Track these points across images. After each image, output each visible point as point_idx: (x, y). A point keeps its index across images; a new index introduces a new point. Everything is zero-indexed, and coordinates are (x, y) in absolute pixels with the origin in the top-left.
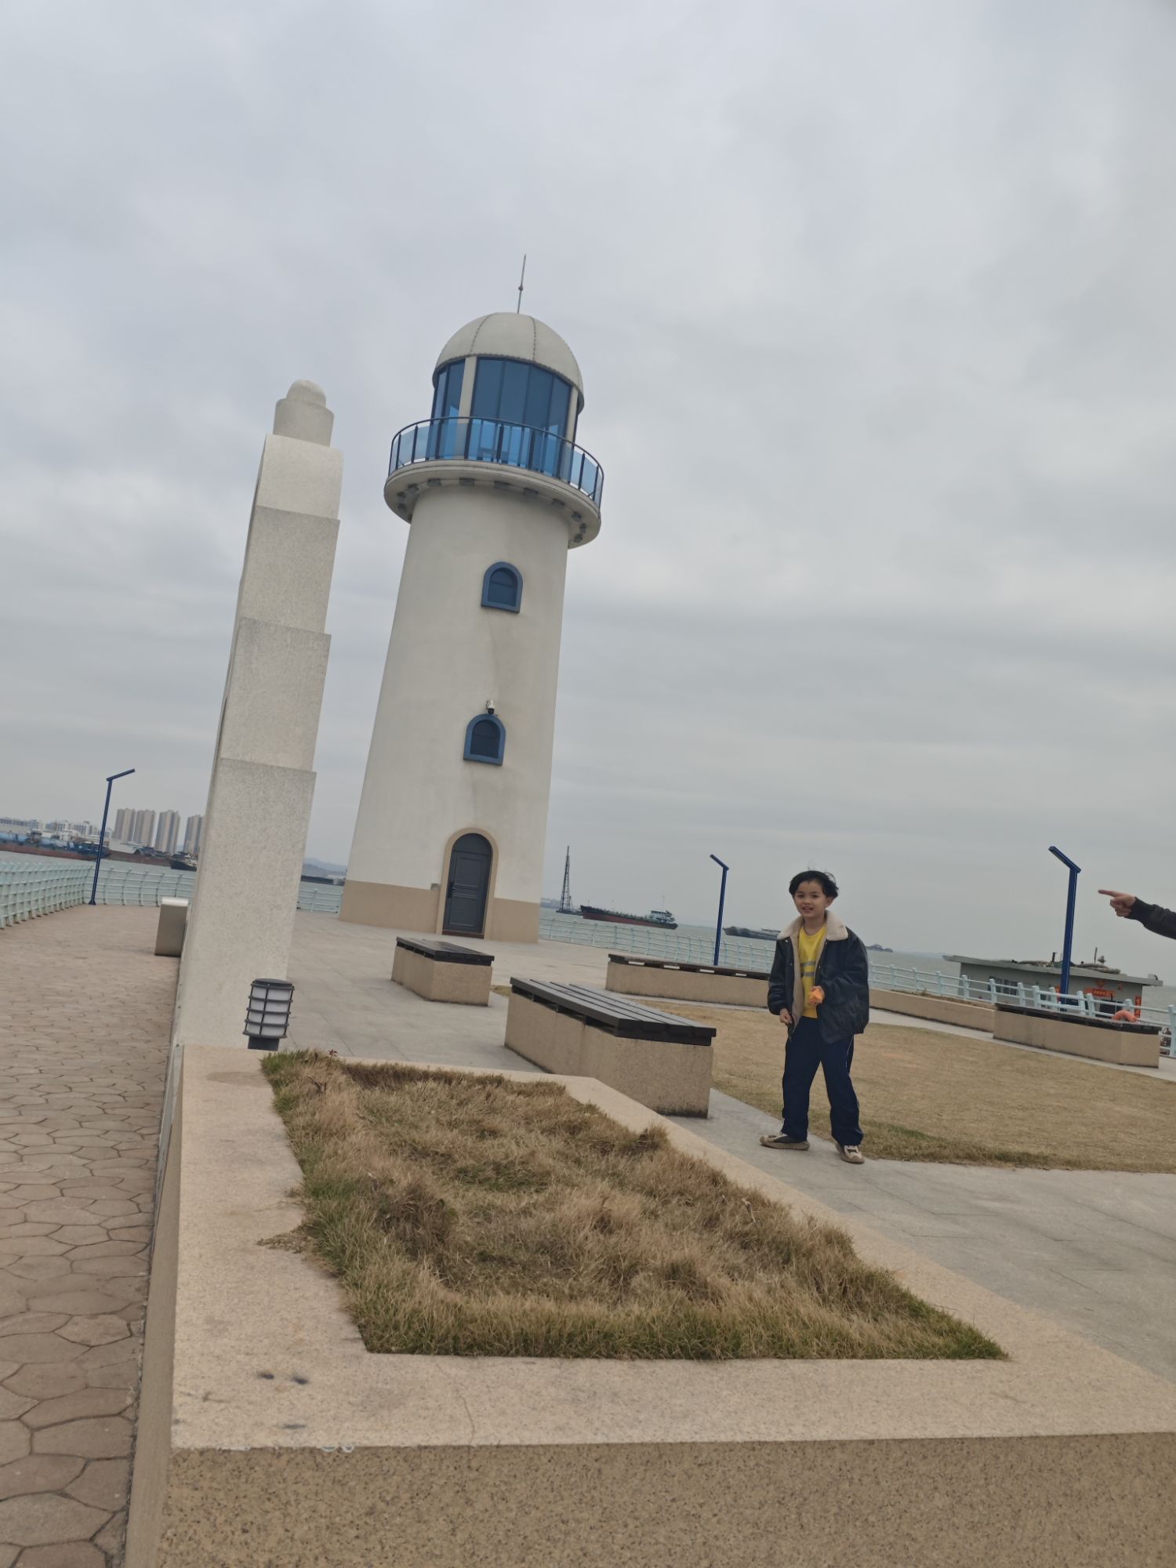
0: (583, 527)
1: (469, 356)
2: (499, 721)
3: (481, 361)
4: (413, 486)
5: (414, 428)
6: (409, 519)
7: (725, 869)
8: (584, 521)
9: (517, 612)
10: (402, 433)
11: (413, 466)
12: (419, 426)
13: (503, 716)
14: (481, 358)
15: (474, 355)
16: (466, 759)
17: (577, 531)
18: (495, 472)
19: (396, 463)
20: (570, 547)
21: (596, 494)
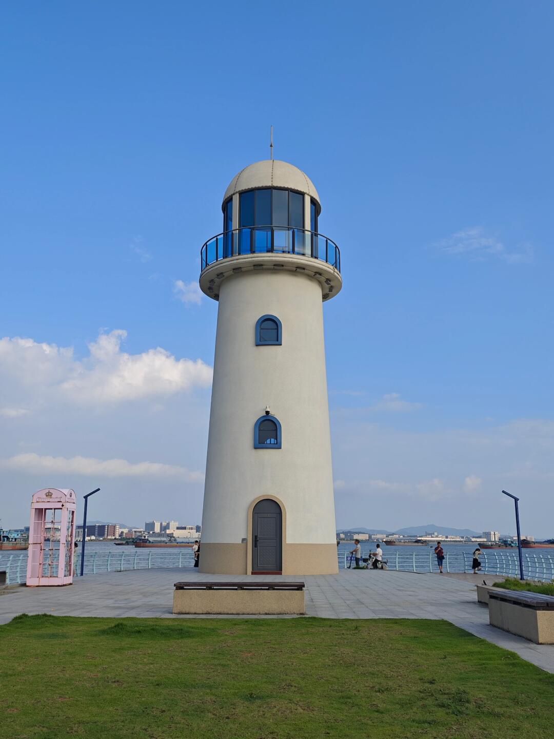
1: (234, 194)
2: (276, 419)
3: (242, 195)
7: (516, 500)
9: (280, 344)
12: (218, 237)
13: (279, 417)
15: (237, 192)
16: (255, 447)
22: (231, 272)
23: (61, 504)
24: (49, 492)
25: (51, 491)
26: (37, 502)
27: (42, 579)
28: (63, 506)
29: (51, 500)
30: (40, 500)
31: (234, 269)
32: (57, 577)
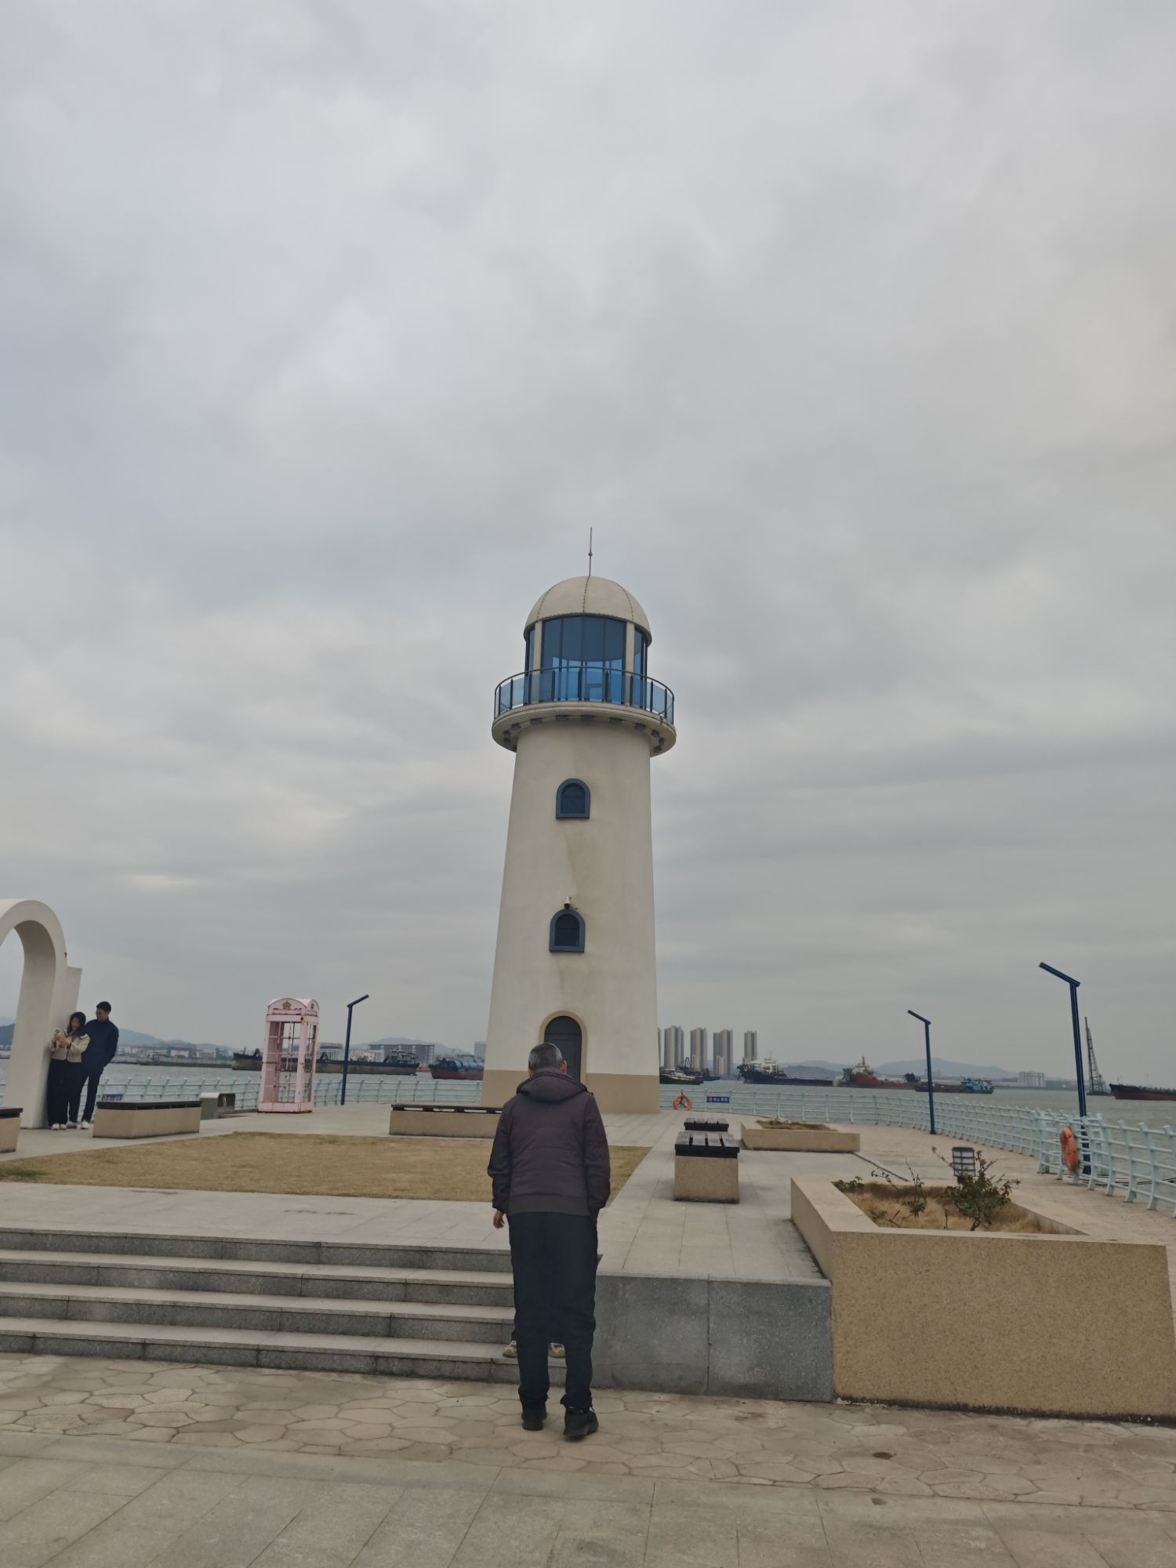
0: (662, 740)
1: (537, 622)
2: (579, 914)
3: (547, 623)
4: (516, 726)
5: (509, 681)
6: (514, 749)
7: (927, 1023)
8: (662, 735)
9: (588, 818)
10: (502, 685)
11: (512, 711)
12: (514, 679)
13: (583, 910)
14: (545, 621)
15: (540, 620)
16: (552, 951)
17: (656, 743)
18: (551, 709)
19: (500, 708)
20: (652, 756)
21: (667, 713)
22: (528, 723)
23: (300, 1017)
24: (287, 1003)
25: (289, 1001)
26: (273, 1014)
27: (276, 1104)
28: (302, 1019)
29: (289, 1012)
30: (277, 1012)
31: (532, 720)
32: (293, 1102)
